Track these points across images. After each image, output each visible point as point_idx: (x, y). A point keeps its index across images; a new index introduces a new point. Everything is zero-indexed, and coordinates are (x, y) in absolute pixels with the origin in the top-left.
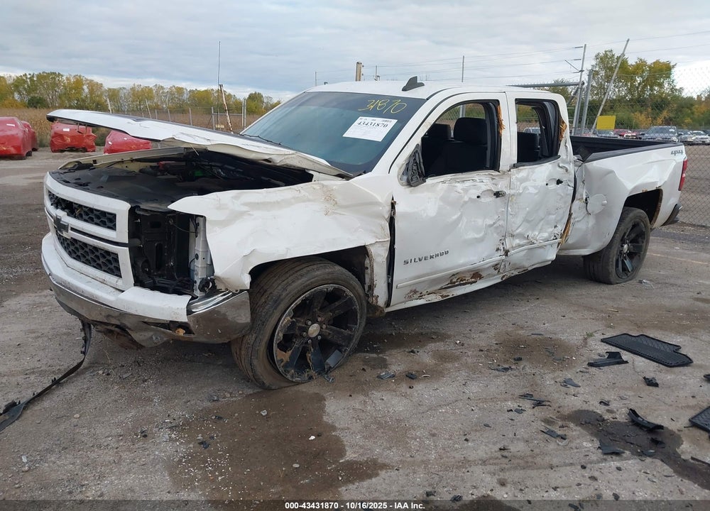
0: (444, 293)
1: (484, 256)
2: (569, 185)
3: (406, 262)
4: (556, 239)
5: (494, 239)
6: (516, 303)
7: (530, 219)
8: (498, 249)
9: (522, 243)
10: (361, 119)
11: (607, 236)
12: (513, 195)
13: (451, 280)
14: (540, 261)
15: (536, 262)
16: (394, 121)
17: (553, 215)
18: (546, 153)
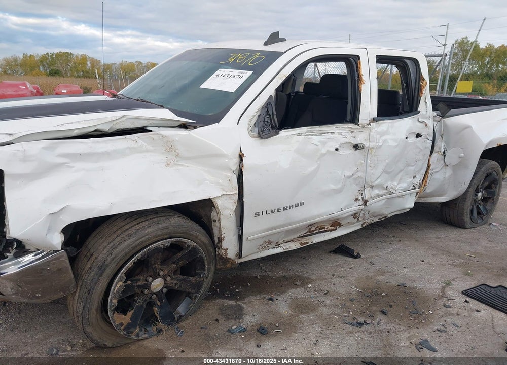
0: (303, 240)
1: (342, 206)
2: (427, 139)
3: (257, 215)
4: (415, 188)
5: (353, 190)
6: (379, 245)
7: (390, 171)
8: (357, 200)
9: (381, 193)
10: (220, 71)
11: (463, 186)
12: (373, 148)
13: (310, 229)
14: (399, 209)
15: (396, 210)
16: (250, 73)
17: (412, 166)
18: (407, 108)
